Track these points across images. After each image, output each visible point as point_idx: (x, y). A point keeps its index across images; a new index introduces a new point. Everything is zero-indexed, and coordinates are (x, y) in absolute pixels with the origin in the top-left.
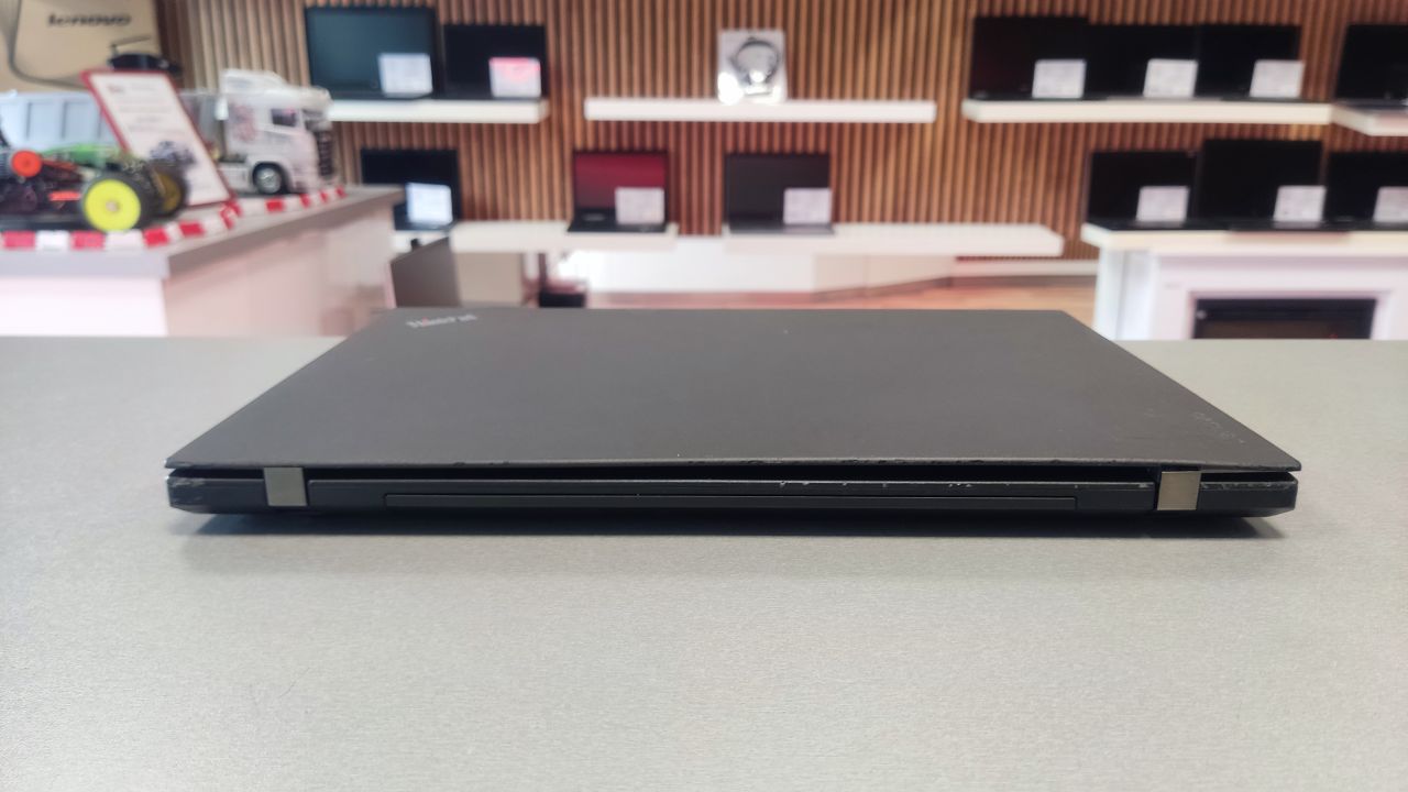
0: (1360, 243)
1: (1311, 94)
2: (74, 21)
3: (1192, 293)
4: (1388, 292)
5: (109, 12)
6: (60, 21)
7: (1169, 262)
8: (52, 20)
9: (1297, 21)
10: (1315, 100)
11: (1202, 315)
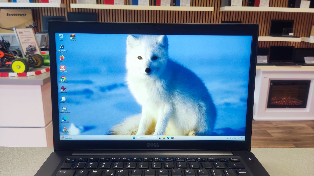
1: (296, 35)
2: (13, 15)
3: (270, 79)
4: (313, 79)
5: (21, 13)
6: (9, 15)
8: (8, 15)
9: (293, 19)
10: (297, 37)
11: (272, 84)
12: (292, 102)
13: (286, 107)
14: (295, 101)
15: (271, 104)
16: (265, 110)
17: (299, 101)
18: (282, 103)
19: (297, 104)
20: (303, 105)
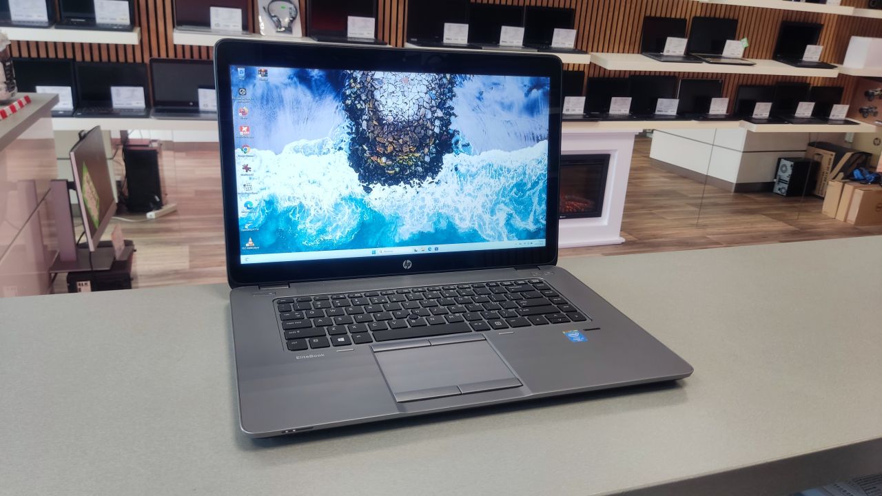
0: (603, 126)
1: (579, 48)
4: (616, 150)
9: (573, 6)
10: (581, 52)
12: (573, 206)
14: (578, 202)
17: (586, 203)
19: (583, 210)
20: (595, 210)
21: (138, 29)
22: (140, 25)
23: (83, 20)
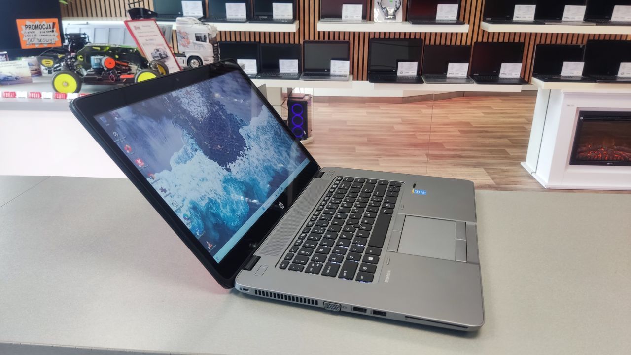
7: (568, 95)
11: (582, 118)
12: (620, 155)
13: (608, 164)
15: (578, 157)
16: (566, 167)
18: (600, 156)
21: (297, 22)
22: (299, 19)
23: (266, 17)
